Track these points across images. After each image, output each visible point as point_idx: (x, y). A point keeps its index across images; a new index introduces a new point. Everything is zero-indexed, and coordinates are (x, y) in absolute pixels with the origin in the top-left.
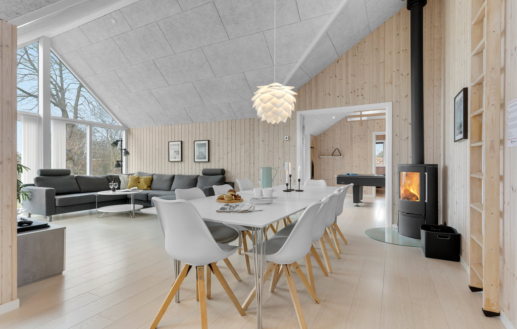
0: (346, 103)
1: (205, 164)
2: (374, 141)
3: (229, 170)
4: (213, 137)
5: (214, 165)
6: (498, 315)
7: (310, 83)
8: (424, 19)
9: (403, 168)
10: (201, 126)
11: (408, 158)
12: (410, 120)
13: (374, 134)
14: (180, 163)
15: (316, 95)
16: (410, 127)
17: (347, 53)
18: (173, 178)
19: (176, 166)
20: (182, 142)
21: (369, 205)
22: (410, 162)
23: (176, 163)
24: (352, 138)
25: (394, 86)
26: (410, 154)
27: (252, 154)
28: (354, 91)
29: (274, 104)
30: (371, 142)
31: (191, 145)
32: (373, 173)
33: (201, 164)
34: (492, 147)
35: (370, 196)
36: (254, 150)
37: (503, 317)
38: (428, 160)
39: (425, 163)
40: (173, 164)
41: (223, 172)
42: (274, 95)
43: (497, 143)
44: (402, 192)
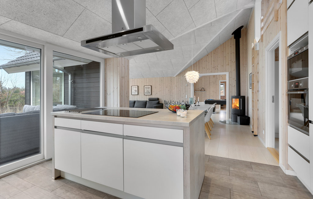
0: (211, 72)
1: (149, 96)
2: (220, 83)
3: (161, 98)
4: (153, 84)
5: (154, 96)
6: (257, 135)
7: (196, 63)
8: (240, 42)
9: (233, 97)
10: (147, 79)
11: (235, 93)
12: (235, 79)
13: (220, 81)
14: (137, 96)
15: (199, 68)
16: (235, 81)
17: (211, 52)
18: (135, 102)
19: (135, 97)
20: (138, 86)
21: (218, 113)
22: (236, 95)
23: (135, 96)
24: (210, 83)
25: (229, 66)
26: (236, 92)
27: (171, 92)
28: (214, 67)
29: (193, 78)
30: (218, 84)
31: (143, 87)
32: (219, 99)
33: (147, 96)
34: (256, 93)
35: (218, 109)
36: (172, 90)
37: (258, 136)
38: (242, 94)
39: (241, 95)
40: (133, 96)
41: (158, 99)
42: (193, 75)
43: (257, 91)
44: (233, 106)
